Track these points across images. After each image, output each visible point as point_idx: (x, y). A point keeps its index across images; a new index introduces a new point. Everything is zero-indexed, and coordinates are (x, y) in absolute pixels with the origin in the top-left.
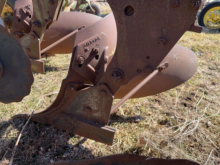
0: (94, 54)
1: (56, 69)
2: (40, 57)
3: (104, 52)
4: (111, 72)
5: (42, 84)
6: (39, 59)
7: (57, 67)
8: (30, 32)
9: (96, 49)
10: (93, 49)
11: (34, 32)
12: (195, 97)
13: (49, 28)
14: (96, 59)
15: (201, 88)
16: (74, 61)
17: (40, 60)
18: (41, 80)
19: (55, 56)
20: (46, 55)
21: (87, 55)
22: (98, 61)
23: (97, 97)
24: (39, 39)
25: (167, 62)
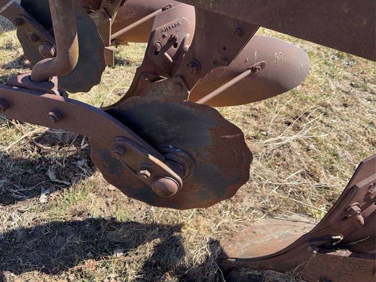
0: (172, 41)
1: (128, 63)
2: (110, 44)
3: (184, 40)
4: (187, 62)
5: (110, 79)
6: (108, 46)
7: (130, 60)
8: (99, 9)
9: (175, 36)
10: (171, 36)
11: (105, 9)
12: (308, 117)
13: (124, 4)
14: (175, 47)
15: (321, 108)
16: (150, 48)
17: (109, 48)
18: (108, 75)
19: (128, 45)
20: (116, 42)
21: (165, 41)
22: (176, 49)
23: (171, 91)
24: (110, 19)
25: (264, 62)
